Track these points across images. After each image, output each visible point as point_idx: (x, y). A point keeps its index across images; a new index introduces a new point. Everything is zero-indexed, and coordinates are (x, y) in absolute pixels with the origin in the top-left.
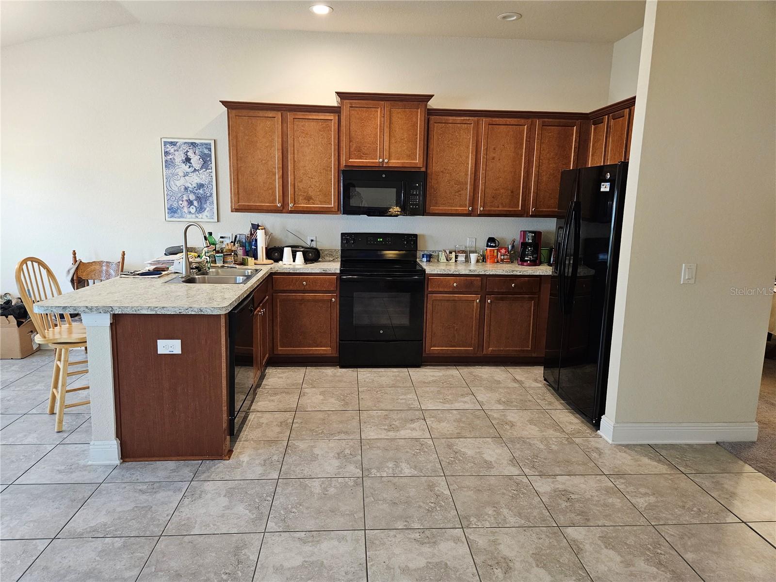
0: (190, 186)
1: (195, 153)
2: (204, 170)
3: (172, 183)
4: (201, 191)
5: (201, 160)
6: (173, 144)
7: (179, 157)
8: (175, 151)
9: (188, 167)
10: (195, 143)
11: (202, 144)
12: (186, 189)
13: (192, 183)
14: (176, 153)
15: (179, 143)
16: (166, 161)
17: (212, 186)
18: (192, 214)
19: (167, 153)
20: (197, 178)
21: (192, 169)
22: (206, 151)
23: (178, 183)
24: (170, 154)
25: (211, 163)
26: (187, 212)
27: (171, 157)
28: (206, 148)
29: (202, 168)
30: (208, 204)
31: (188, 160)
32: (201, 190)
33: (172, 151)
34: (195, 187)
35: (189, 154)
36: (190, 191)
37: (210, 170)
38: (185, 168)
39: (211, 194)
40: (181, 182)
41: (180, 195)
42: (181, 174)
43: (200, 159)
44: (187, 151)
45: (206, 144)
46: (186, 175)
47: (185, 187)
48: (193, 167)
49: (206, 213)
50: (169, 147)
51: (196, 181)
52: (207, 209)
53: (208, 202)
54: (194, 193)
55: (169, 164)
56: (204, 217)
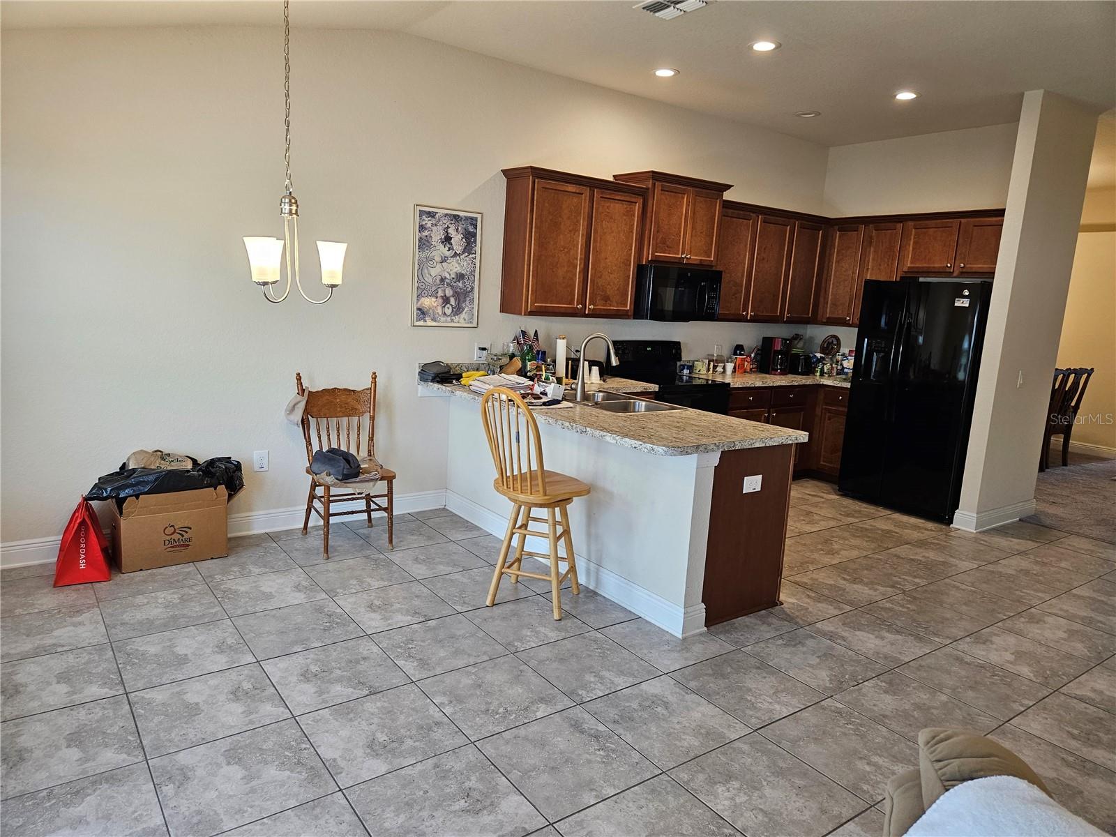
0: (448, 276)
1: (457, 229)
2: (467, 254)
3: (426, 271)
4: (460, 284)
5: (464, 240)
6: (431, 215)
7: (437, 235)
8: (433, 225)
9: (447, 249)
10: (458, 215)
11: (467, 218)
12: (442, 280)
13: (451, 273)
14: (434, 228)
15: (439, 214)
16: (420, 239)
17: (474, 276)
18: (448, 316)
19: (422, 228)
20: (457, 265)
21: (451, 253)
22: (471, 229)
23: (434, 272)
24: (426, 229)
25: (476, 246)
26: (440, 314)
27: (426, 233)
28: (471, 224)
29: (463, 252)
30: (467, 302)
31: (448, 239)
32: (461, 282)
33: (429, 225)
34: (453, 278)
35: (450, 231)
36: (447, 283)
37: (474, 256)
38: (444, 250)
39: (472, 288)
40: (436, 271)
41: (434, 288)
42: (438, 259)
43: (462, 238)
44: (448, 227)
45: (472, 219)
46: (444, 260)
47: (442, 278)
48: (453, 249)
49: (464, 315)
50: (425, 219)
51: (455, 270)
52: (466, 309)
53: (468, 299)
54: (452, 286)
55: (424, 244)
56: (462, 320)
